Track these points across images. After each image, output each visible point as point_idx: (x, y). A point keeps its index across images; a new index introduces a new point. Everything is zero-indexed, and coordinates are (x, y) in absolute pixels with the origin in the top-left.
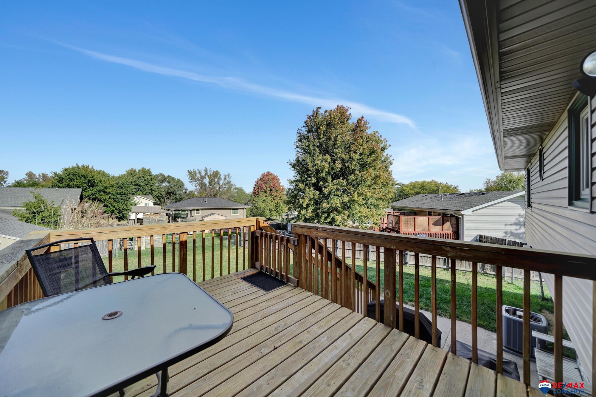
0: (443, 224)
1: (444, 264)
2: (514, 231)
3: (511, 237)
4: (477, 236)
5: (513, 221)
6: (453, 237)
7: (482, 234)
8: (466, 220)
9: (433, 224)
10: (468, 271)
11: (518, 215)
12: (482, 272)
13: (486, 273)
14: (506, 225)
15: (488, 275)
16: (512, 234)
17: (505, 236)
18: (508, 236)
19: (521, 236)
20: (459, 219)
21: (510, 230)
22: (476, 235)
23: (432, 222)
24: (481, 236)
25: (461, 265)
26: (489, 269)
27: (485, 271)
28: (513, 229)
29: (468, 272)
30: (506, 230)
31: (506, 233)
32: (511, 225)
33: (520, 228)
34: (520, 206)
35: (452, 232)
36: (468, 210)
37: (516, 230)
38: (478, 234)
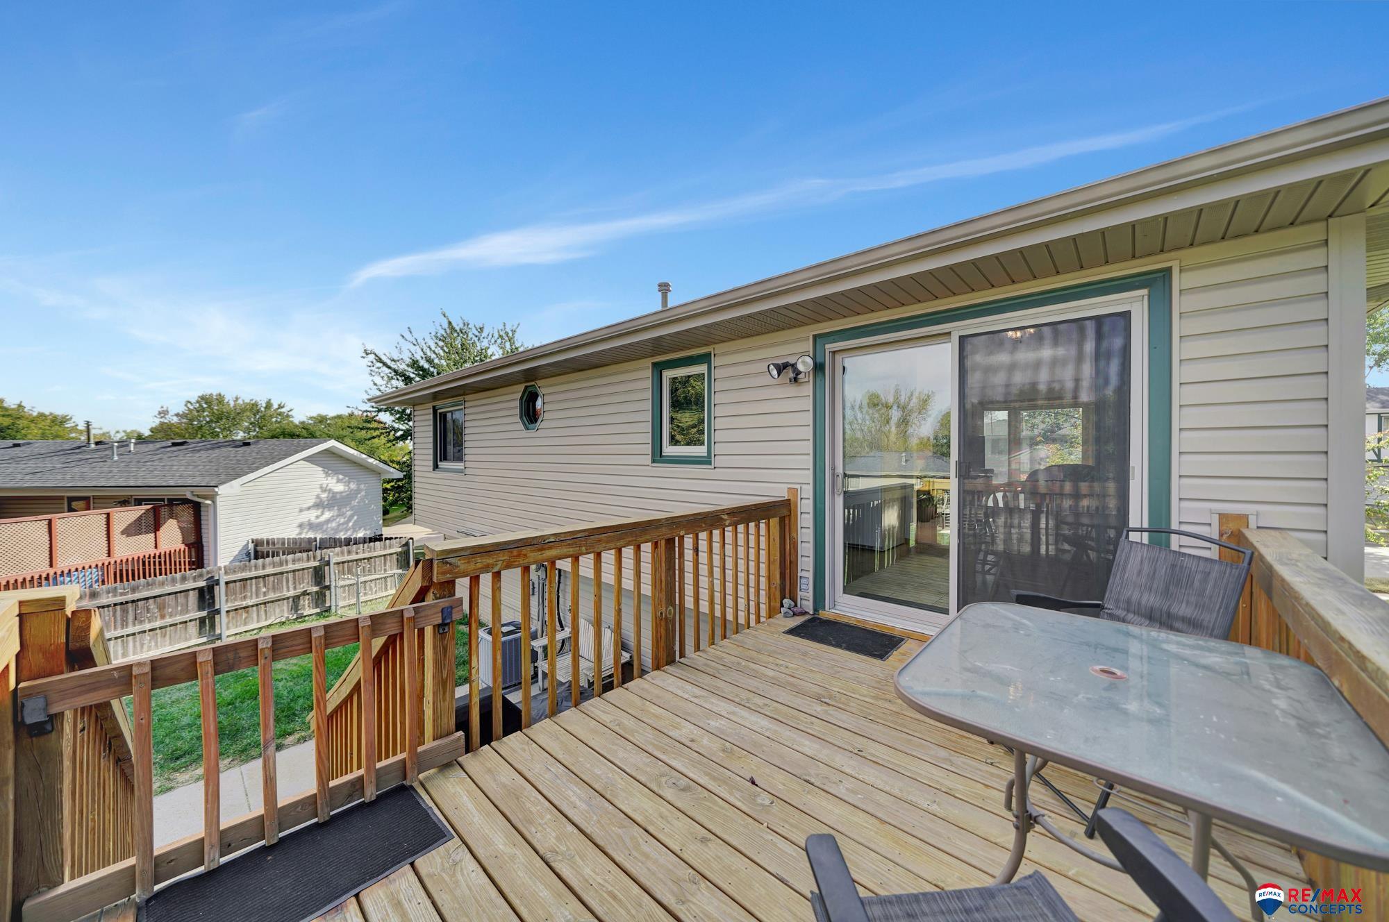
0: (156, 527)
1: (200, 633)
2: (313, 520)
3: (309, 533)
4: (248, 542)
5: (311, 502)
6: (187, 560)
7: (259, 537)
8: (221, 508)
9: (123, 533)
10: (264, 627)
11: (318, 486)
12: (295, 617)
13: (301, 617)
14: (301, 510)
15: (307, 618)
16: (312, 526)
17: (300, 534)
18: (305, 531)
19: (325, 527)
20: (202, 509)
21: (307, 520)
22: (245, 542)
23: (117, 528)
24: (257, 543)
25: (246, 618)
26: (306, 606)
27: (299, 612)
28: (312, 516)
29: (264, 630)
30: (300, 521)
31: (301, 526)
32: (309, 508)
33: (322, 513)
34: (321, 469)
35: (183, 547)
36: (234, 482)
37: (317, 517)
38: (250, 538)
